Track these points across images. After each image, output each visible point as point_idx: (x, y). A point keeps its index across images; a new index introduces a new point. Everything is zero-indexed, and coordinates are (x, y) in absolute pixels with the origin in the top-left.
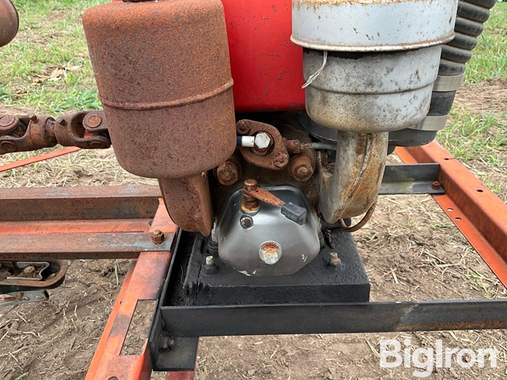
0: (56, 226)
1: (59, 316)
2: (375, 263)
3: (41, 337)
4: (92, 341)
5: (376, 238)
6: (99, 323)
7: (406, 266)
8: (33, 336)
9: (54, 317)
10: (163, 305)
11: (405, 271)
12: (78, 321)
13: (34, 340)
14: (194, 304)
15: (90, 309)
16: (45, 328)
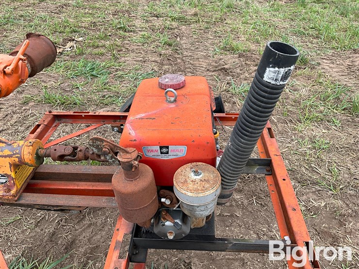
0: (86, 185)
1: (84, 216)
2: (246, 192)
3: (77, 227)
4: (100, 230)
5: (249, 177)
6: (103, 221)
7: (262, 196)
8: (73, 227)
9: (82, 217)
10: (134, 237)
11: (261, 198)
12: (94, 219)
13: (74, 229)
14: (146, 238)
15: (99, 213)
16: (78, 222)
